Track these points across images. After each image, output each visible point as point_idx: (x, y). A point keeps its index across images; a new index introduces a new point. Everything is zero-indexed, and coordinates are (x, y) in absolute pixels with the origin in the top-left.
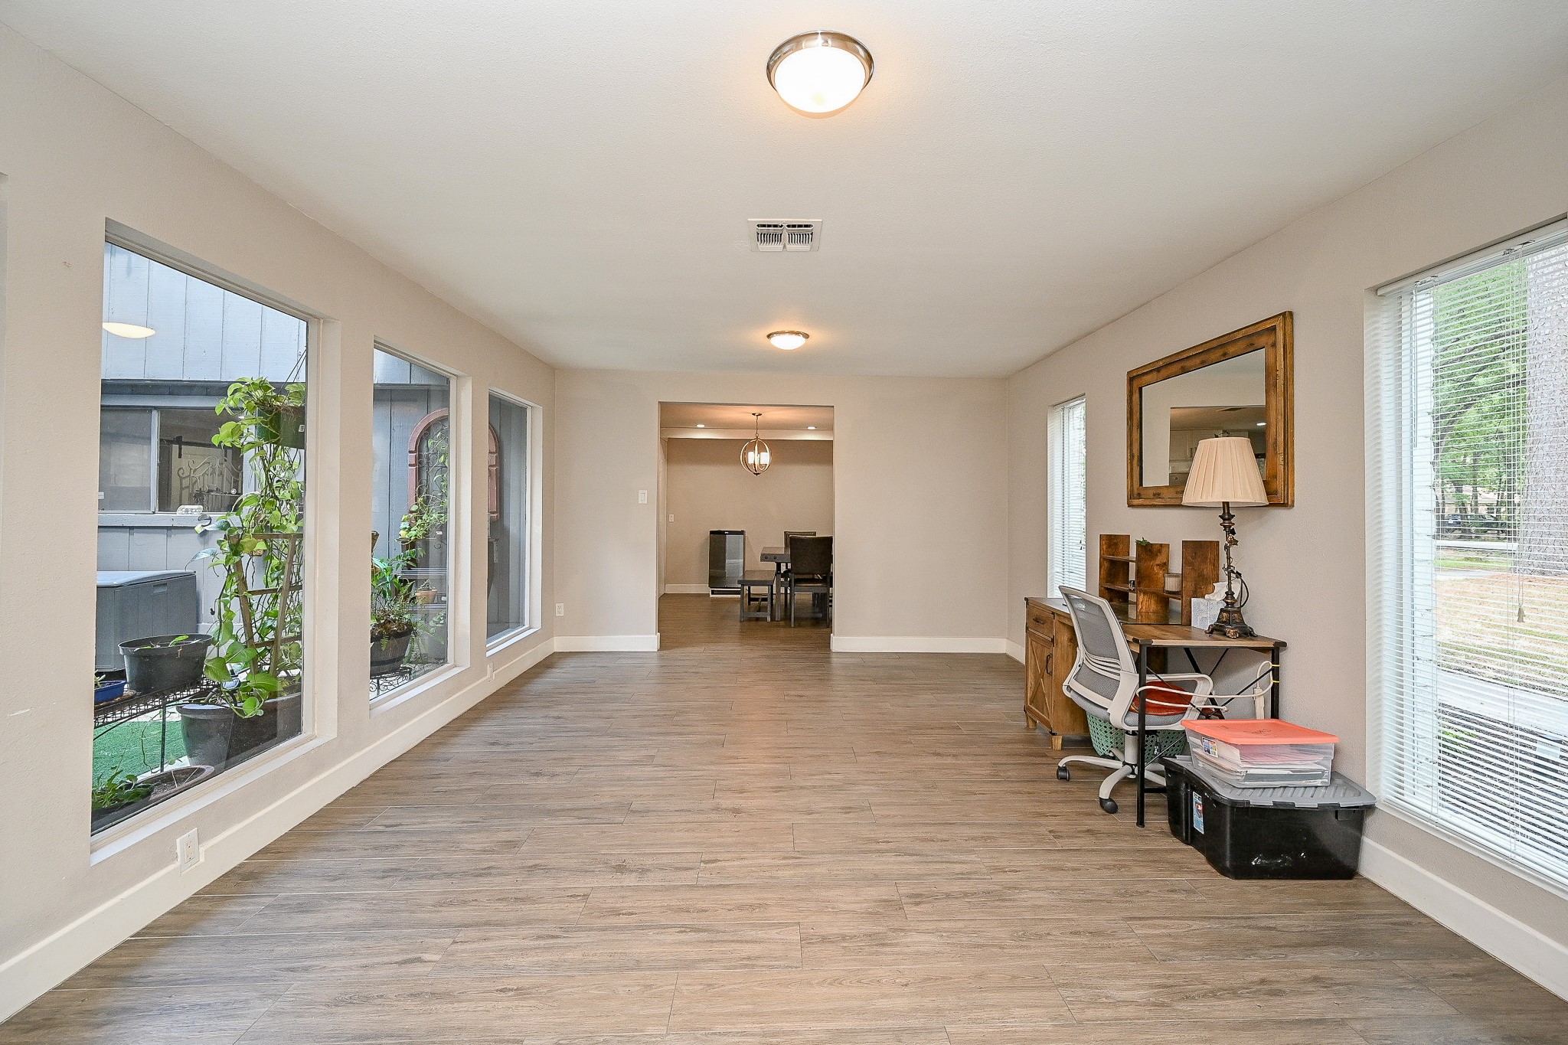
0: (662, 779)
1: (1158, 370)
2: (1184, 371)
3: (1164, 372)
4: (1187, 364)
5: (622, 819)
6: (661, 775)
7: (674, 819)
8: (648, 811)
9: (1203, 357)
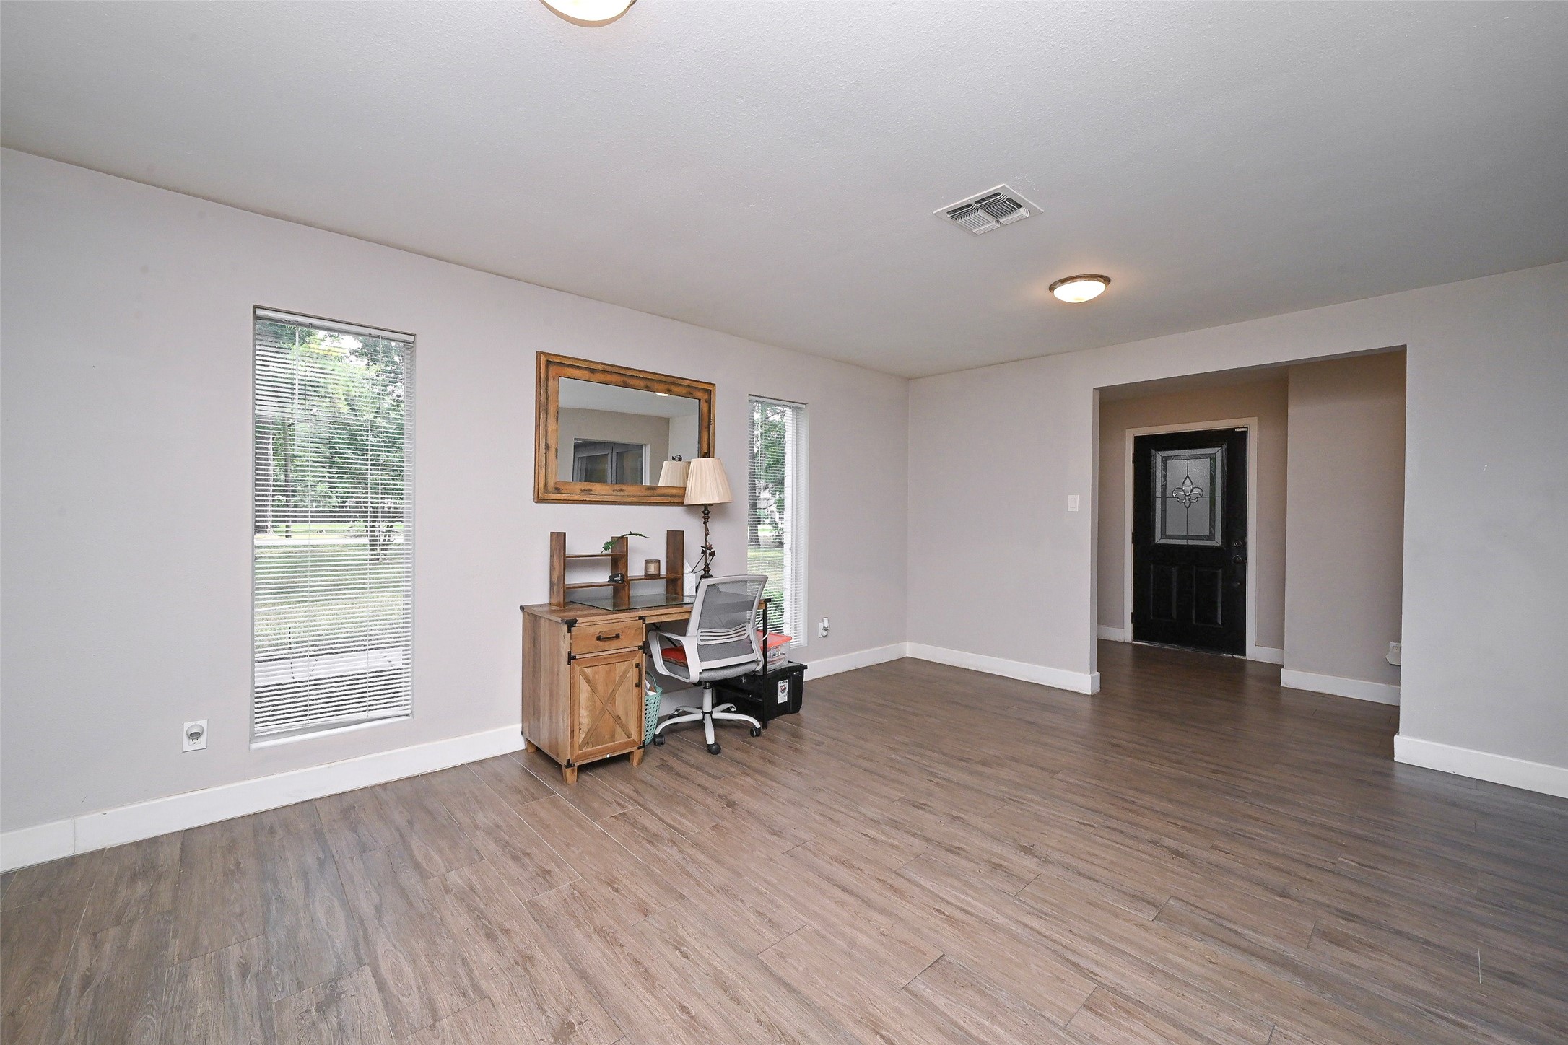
0: (1095, 941)
1: (592, 371)
2: (626, 385)
3: (598, 376)
4: (631, 381)
5: (1171, 902)
6: (1090, 949)
7: (1104, 872)
8: (1134, 896)
9: (649, 384)
